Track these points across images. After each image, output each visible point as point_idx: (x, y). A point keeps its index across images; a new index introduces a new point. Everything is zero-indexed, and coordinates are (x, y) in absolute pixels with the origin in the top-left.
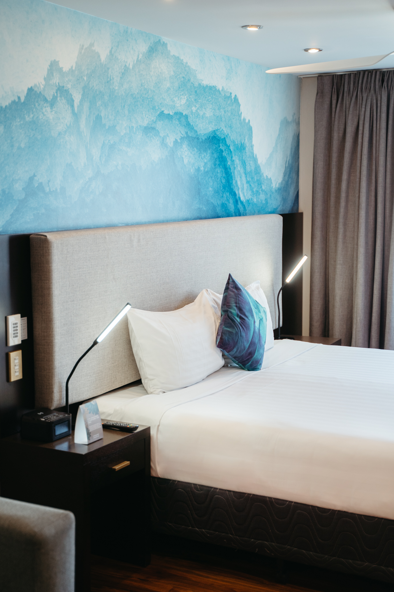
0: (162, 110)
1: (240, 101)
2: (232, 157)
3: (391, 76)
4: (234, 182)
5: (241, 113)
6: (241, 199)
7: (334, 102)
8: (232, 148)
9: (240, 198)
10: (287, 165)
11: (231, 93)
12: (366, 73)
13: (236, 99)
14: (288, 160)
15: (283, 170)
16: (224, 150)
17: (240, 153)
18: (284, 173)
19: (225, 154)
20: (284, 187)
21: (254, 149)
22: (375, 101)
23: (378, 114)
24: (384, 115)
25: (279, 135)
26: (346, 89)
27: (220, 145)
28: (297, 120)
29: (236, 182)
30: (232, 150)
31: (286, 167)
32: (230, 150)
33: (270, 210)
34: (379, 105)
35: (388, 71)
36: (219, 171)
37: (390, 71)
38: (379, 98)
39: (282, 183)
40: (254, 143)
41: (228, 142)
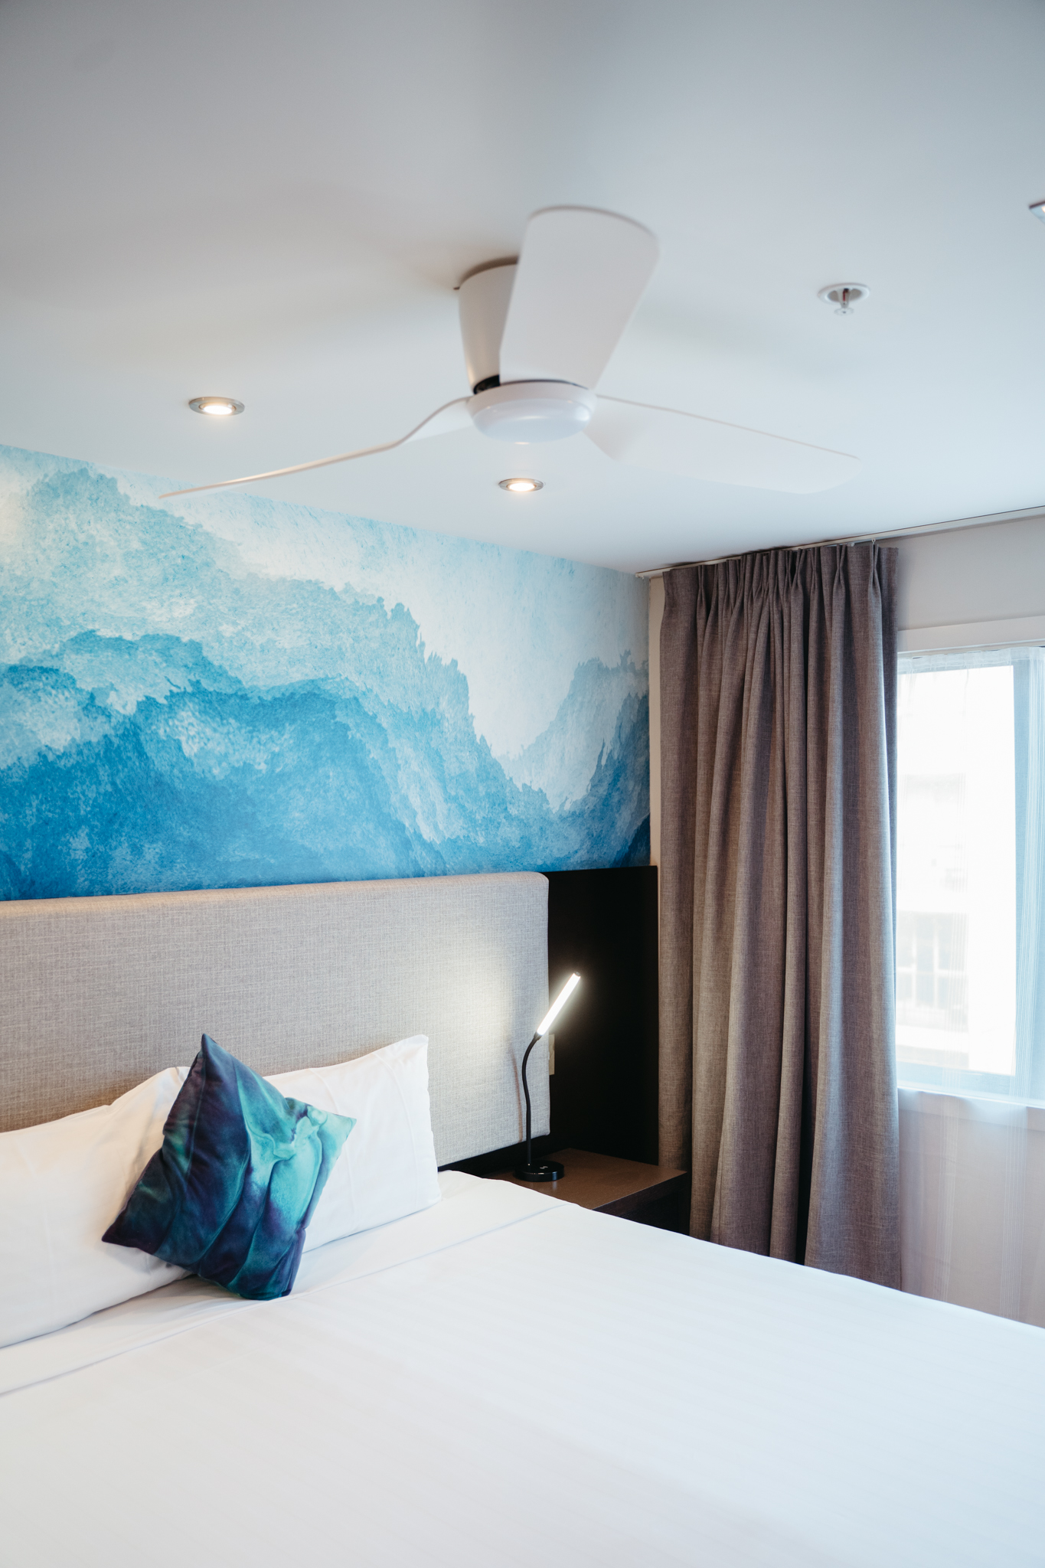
0: (90, 627)
1: (415, 616)
2: (386, 741)
3: (809, 560)
4: (394, 799)
5: (422, 644)
6: (425, 837)
7: (700, 623)
8: (385, 721)
9: (420, 837)
10: (603, 762)
11: (380, 600)
12: (758, 556)
13: (400, 612)
14: (606, 751)
15: (590, 772)
16: (351, 725)
17: (417, 734)
18: (592, 780)
19: (358, 735)
20: (593, 811)
21: (475, 724)
22: (776, 617)
23: (786, 646)
24: (796, 647)
25: (571, 696)
26: (721, 593)
27: (337, 712)
28: (638, 667)
29: (405, 799)
30: (385, 725)
31: (599, 766)
32: (379, 726)
33: (540, 862)
34: (786, 624)
35: (801, 550)
36: (331, 774)
37: (807, 551)
38: (786, 611)
39: (584, 801)
40: (472, 709)
41: (368, 706)
